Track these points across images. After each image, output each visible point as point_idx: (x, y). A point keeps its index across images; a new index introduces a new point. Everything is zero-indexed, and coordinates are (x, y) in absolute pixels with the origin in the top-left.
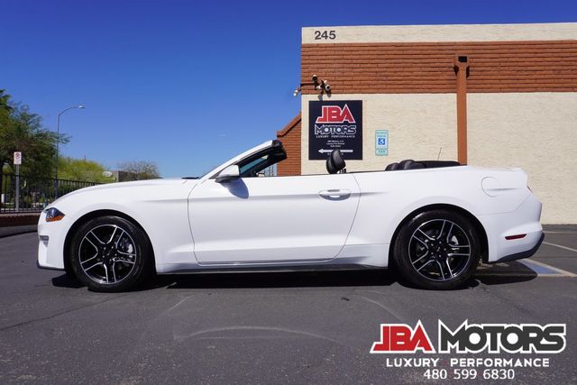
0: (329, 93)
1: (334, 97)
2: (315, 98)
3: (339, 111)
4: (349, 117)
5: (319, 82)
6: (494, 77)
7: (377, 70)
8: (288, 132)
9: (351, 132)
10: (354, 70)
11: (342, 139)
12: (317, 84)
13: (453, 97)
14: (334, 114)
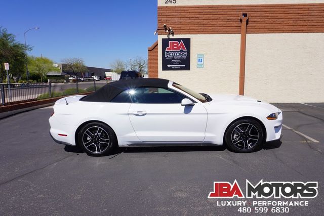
0: (173, 34)
1: (176, 36)
2: (165, 37)
3: (178, 44)
4: (183, 48)
5: (167, 28)
6: (261, 25)
7: (199, 21)
8: (154, 48)
9: (184, 55)
10: (186, 21)
11: (180, 59)
12: (166, 29)
13: (238, 36)
14: (176, 46)
